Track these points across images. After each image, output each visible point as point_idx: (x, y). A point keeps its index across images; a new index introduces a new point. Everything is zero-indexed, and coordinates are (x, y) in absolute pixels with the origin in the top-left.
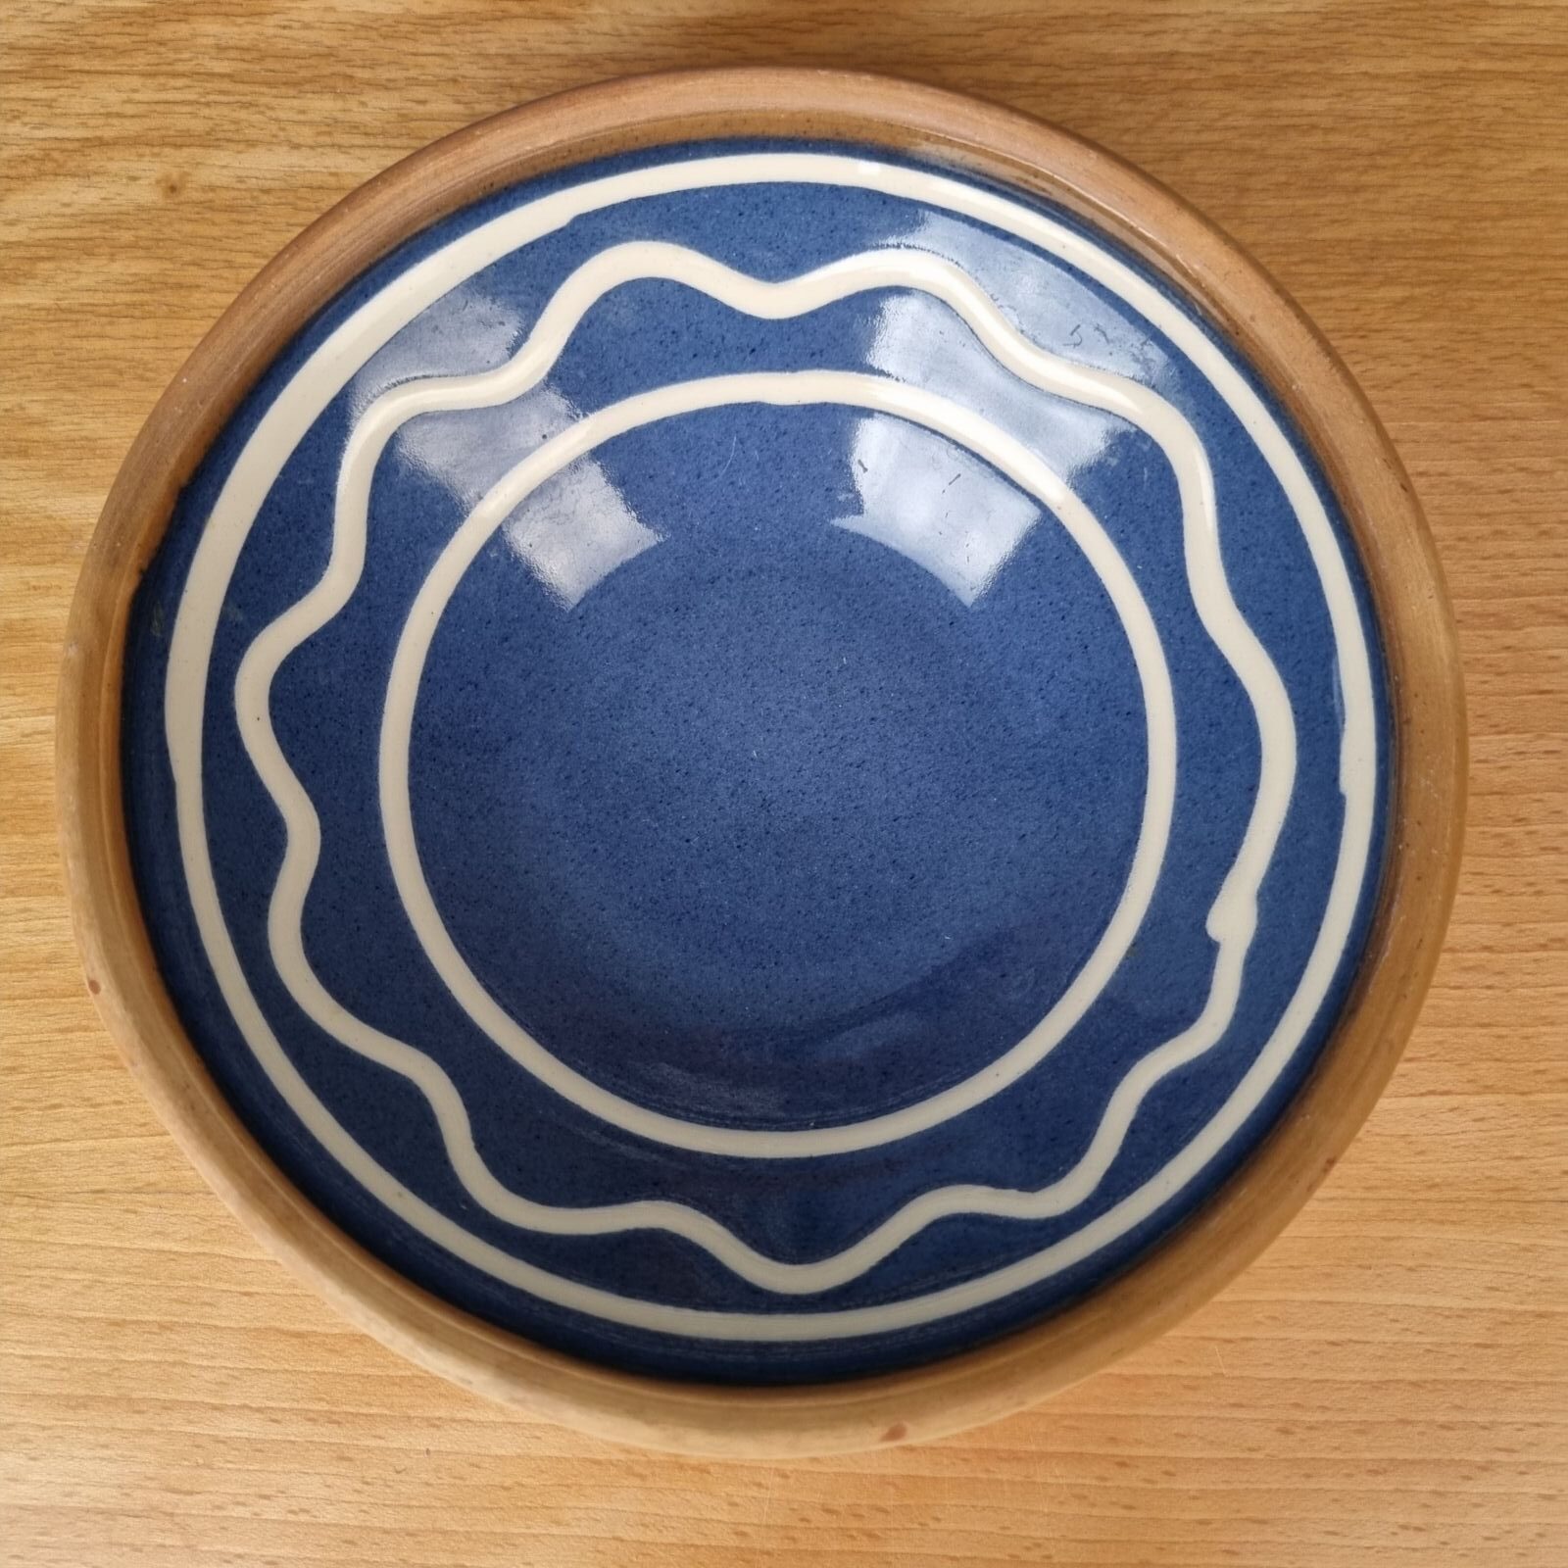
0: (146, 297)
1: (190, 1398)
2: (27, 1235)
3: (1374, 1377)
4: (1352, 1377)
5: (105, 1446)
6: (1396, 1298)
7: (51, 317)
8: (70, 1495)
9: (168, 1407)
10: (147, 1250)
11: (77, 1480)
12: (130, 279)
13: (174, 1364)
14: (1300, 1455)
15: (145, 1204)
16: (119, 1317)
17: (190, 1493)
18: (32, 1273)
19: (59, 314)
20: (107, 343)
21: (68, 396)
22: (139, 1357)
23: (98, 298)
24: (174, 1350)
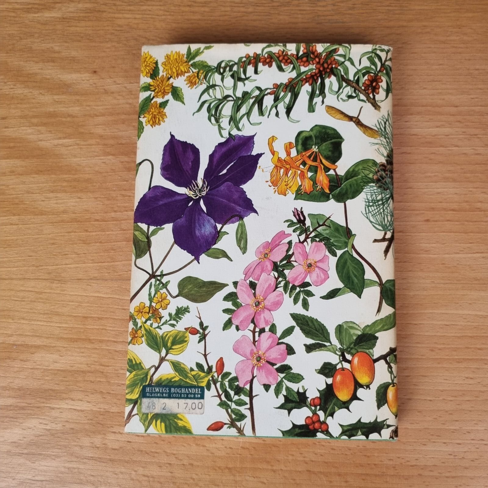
0: (89, 15)
1: (107, 339)
2: (58, 292)
3: (459, 335)
4: (453, 335)
5: (83, 353)
6: (466, 312)
7: (61, 20)
8: (72, 367)
9: (101, 341)
10: (94, 296)
11: (74, 362)
12: (85, 9)
13: (103, 329)
14: (436, 357)
15: (93, 283)
16: (86, 315)
17: (108, 366)
18: (60, 303)
19: (63, 19)
20: (78, 29)
21: (66, 44)
22: (92, 327)
23: (75, 15)
24: (102, 325)
